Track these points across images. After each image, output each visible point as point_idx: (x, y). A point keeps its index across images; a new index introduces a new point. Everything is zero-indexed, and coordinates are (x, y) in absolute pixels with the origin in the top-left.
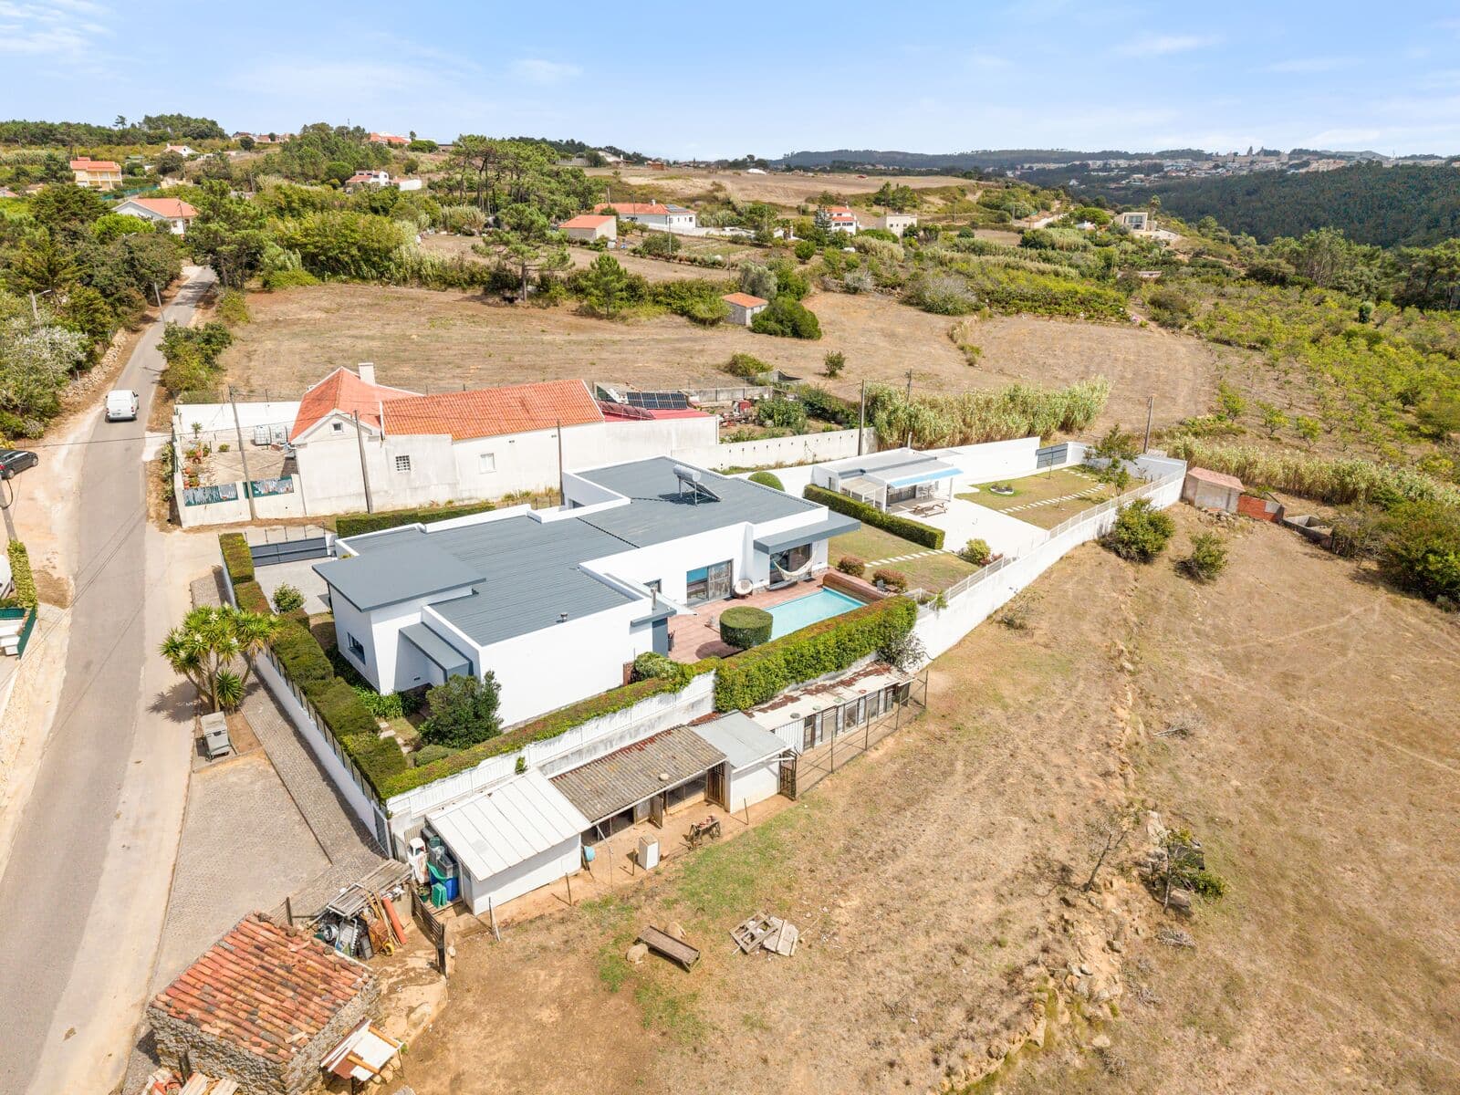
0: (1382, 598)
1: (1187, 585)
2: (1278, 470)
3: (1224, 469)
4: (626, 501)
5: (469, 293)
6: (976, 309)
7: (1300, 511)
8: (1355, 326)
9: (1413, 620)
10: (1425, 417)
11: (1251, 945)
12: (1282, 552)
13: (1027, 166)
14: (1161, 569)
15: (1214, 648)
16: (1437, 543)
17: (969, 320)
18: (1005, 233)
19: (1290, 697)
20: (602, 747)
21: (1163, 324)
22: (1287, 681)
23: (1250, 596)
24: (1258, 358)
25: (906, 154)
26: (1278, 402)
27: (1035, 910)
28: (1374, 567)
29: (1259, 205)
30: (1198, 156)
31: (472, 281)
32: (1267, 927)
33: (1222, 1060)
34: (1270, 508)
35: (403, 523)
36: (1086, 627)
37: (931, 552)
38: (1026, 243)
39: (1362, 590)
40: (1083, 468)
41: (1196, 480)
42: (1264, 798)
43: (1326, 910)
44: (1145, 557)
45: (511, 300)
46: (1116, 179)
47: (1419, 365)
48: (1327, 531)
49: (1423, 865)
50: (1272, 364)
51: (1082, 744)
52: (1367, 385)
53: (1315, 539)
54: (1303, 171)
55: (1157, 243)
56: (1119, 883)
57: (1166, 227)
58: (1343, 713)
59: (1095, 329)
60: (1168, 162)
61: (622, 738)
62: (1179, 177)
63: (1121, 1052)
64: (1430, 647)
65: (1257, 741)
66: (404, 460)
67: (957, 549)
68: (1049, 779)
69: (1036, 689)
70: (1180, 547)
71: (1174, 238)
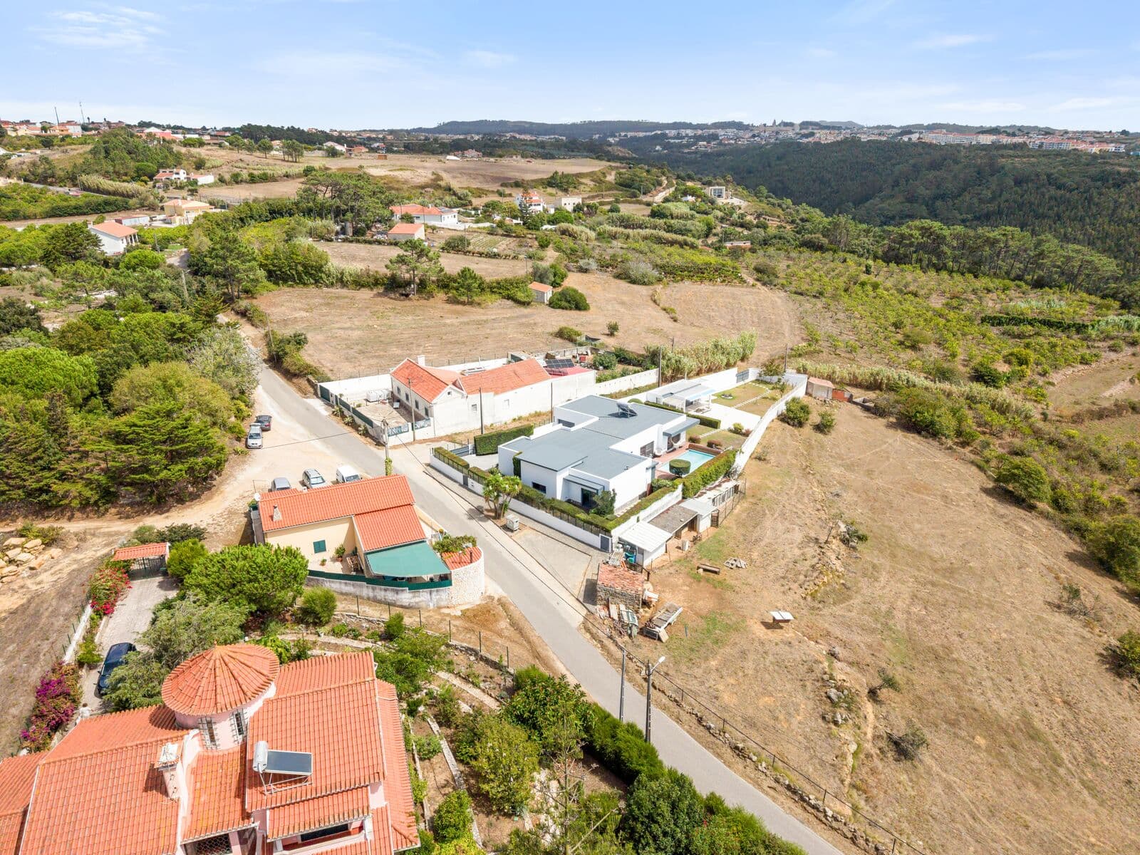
0: (900, 434)
1: (820, 436)
2: (845, 375)
3: (821, 377)
4: (596, 419)
5: (375, 291)
6: (660, 280)
7: (859, 395)
8: (864, 277)
9: (913, 443)
10: (907, 337)
11: (878, 556)
12: (855, 417)
13: (623, 134)
14: (807, 430)
15: (839, 462)
16: (920, 408)
17: (659, 287)
18: (638, 206)
19: (872, 479)
20: (656, 513)
21: (764, 284)
22: (869, 473)
23: (846, 438)
24: (819, 304)
25: (531, 124)
26: (835, 331)
27: (811, 550)
28: (894, 420)
29: (786, 167)
30: (739, 126)
31: (376, 283)
32: (881, 551)
33: (876, 584)
34: (847, 395)
35: (515, 437)
36: (789, 457)
37: (716, 431)
38: (654, 214)
39: (891, 432)
40: (757, 381)
41: (812, 384)
42: (870, 515)
43: (899, 546)
44: (801, 424)
45: (407, 296)
46: (688, 146)
47: (900, 302)
48: (872, 405)
49: (926, 530)
50: (827, 307)
51: (806, 500)
52: (877, 318)
53: (867, 409)
54: (810, 139)
55: (733, 208)
56: (834, 541)
57: (736, 195)
58: (893, 483)
59: (728, 289)
60: (721, 132)
61: (660, 509)
62: (729, 144)
63: (849, 585)
64: (922, 455)
65: (864, 496)
66: (474, 406)
67: (727, 428)
68: (800, 513)
69: (781, 483)
70: (815, 418)
71: (743, 204)
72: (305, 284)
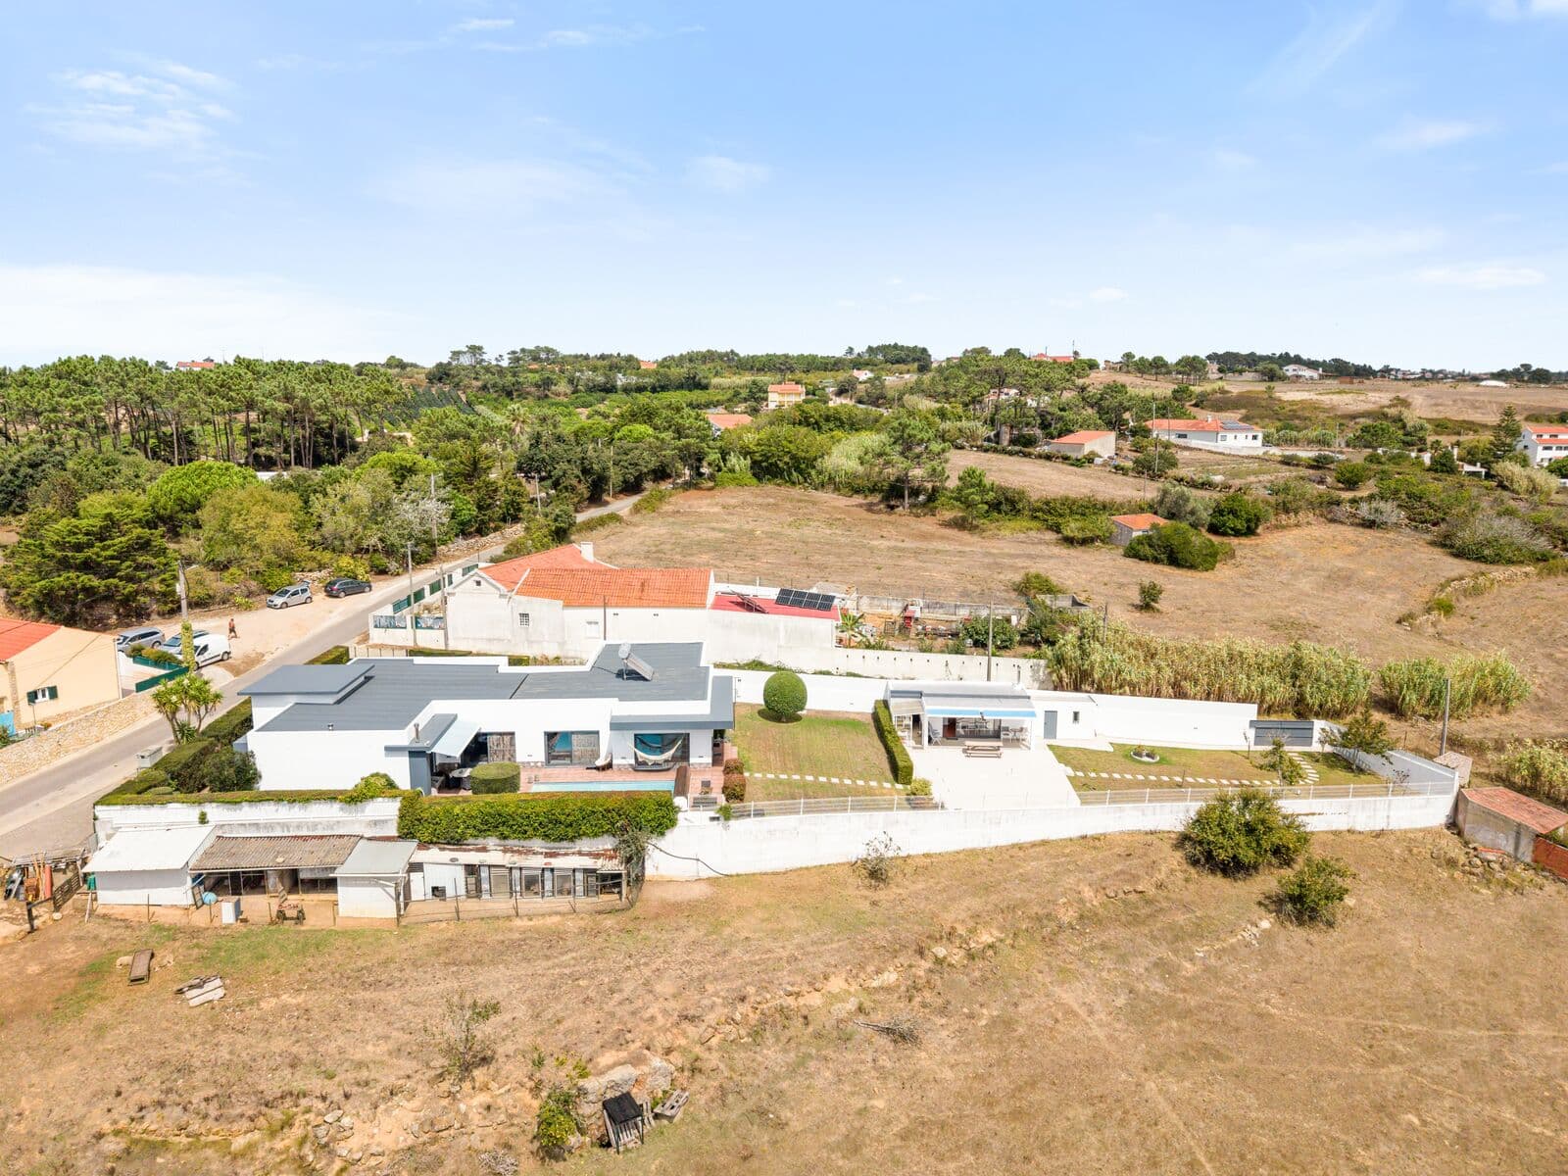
20: (279, 829)
31: (873, 490)
40: (1331, 756)
45: (894, 508)
61: (298, 827)
66: (525, 616)
72: (794, 483)
